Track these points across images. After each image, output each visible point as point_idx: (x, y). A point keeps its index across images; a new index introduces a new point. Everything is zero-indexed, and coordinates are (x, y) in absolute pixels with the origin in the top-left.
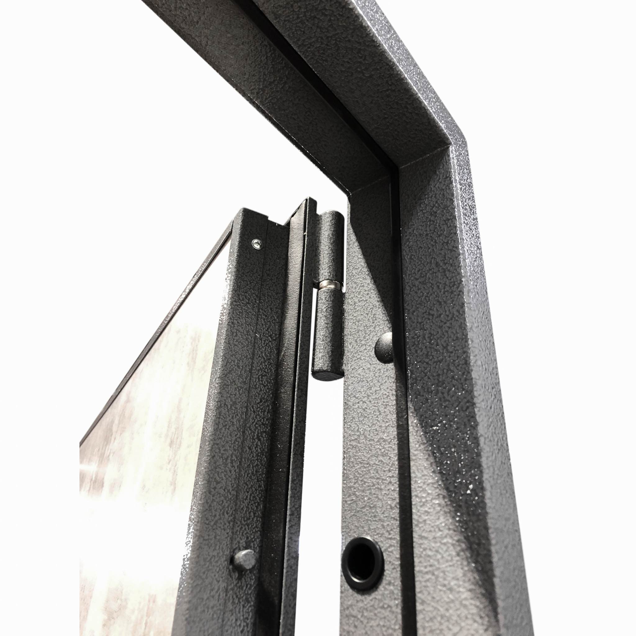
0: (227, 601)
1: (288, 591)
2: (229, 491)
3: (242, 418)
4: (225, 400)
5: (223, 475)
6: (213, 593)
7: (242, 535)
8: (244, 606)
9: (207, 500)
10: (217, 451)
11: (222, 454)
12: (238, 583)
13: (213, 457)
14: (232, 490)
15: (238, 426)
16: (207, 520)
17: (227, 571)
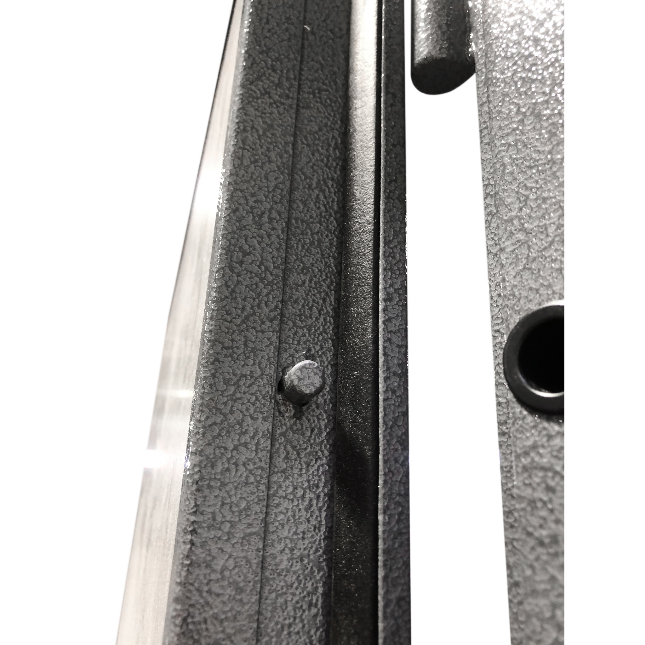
0: (276, 455)
1: (390, 434)
2: (267, 268)
3: (286, 152)
4: (252, 121)
5: (255, 242)
6: (245, 438)
7: (299, 343)
8: (308, 465)
9: (226, 282)
10: (242, 201)
11: (252, 208)
12: (295, 423)
13: (235, 211)
14: (275, 268)
15: (279, 164)
16: (228, 314)
17: (271, 402)
